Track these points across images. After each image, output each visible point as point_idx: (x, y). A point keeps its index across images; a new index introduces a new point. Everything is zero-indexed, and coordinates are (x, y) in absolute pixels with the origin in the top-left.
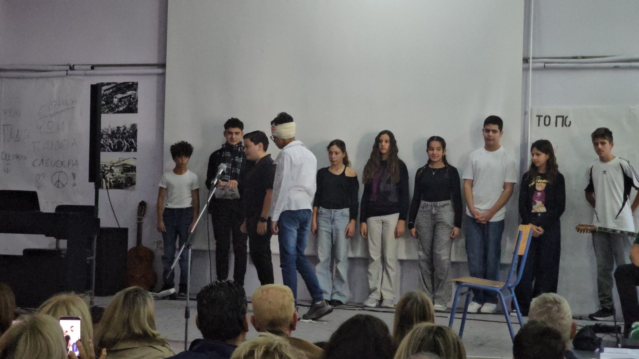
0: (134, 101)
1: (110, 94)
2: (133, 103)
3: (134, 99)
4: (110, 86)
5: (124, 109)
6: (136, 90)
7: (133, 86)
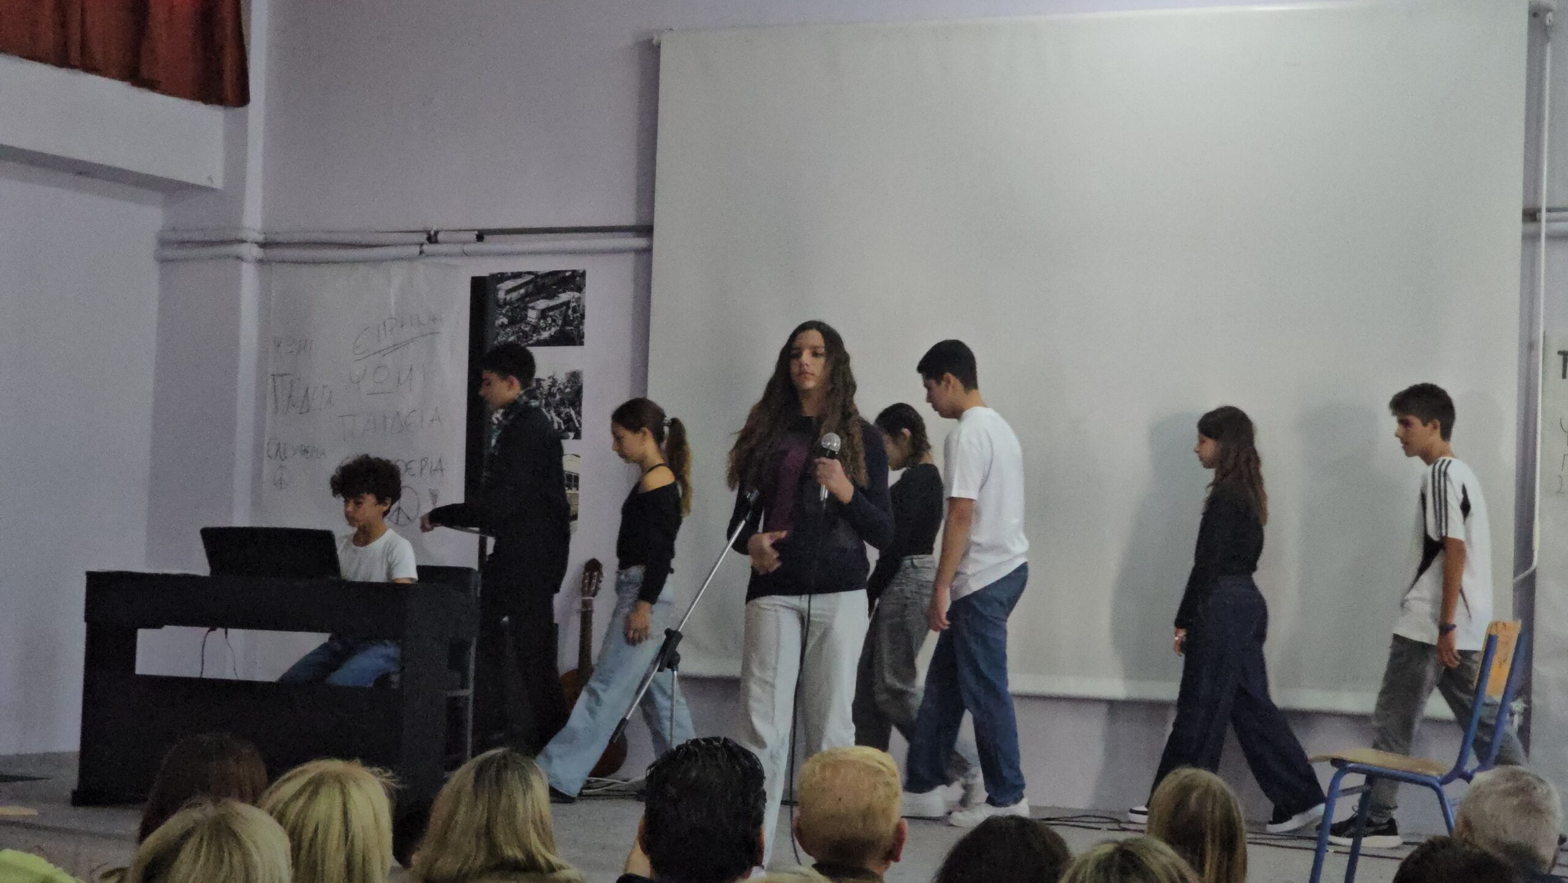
0: (575, 315)
1: (521, 299)
2: (573, 321)
3: (575, 310)
4: (520, 281)
5: (551, 336)
6: (580, 289)
7: (574, 281)
